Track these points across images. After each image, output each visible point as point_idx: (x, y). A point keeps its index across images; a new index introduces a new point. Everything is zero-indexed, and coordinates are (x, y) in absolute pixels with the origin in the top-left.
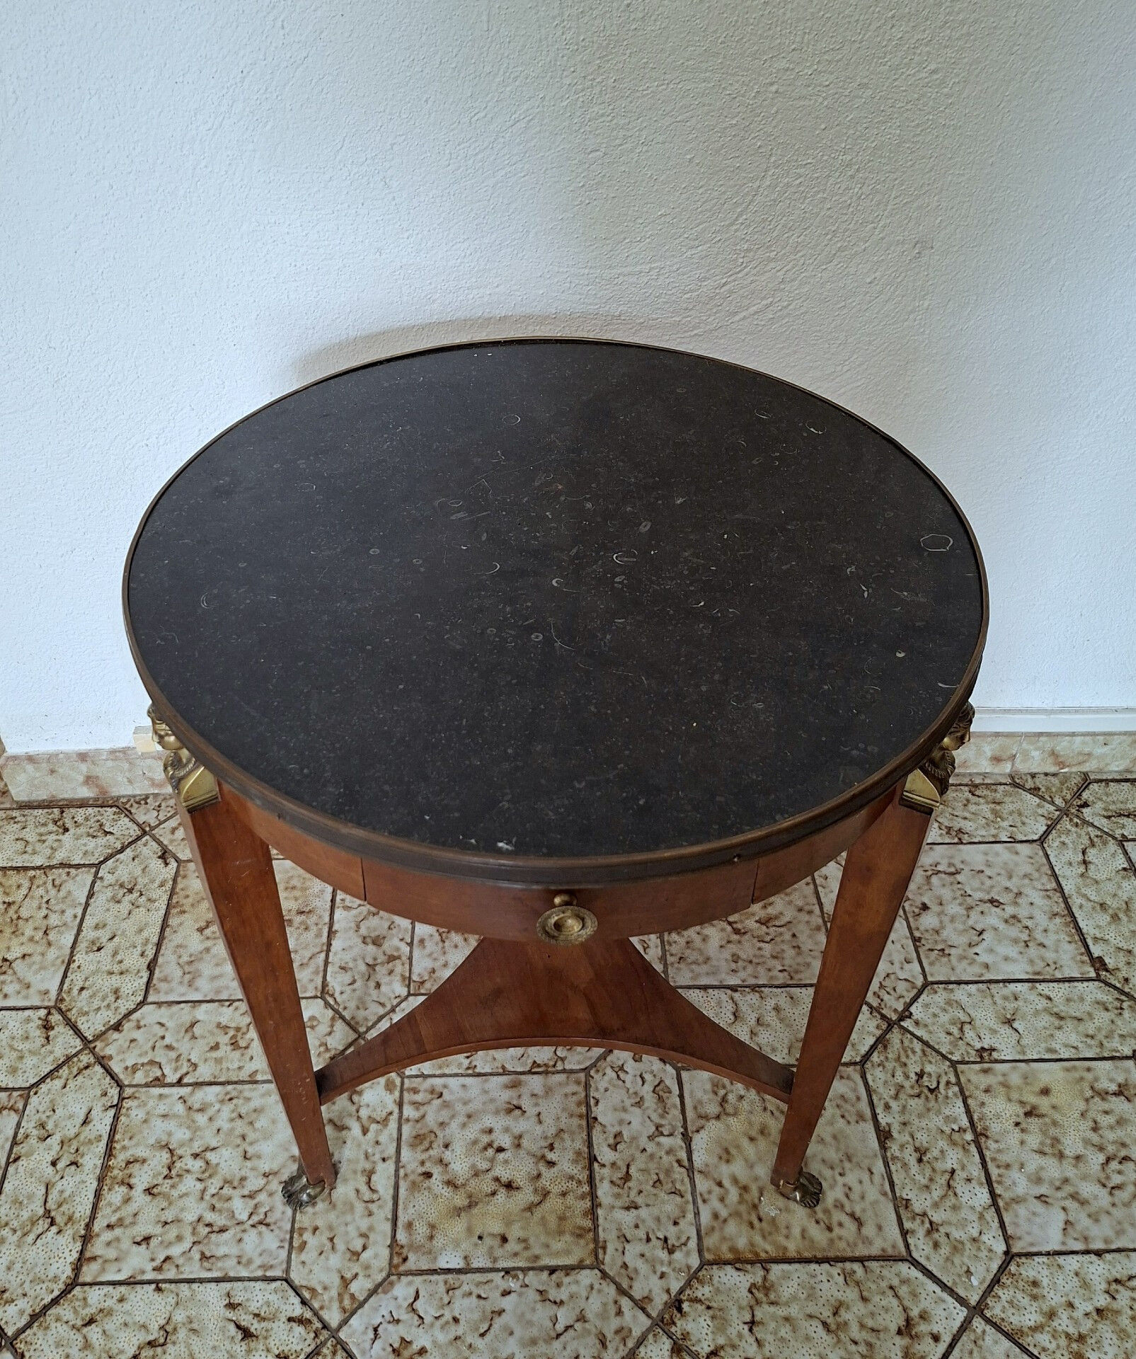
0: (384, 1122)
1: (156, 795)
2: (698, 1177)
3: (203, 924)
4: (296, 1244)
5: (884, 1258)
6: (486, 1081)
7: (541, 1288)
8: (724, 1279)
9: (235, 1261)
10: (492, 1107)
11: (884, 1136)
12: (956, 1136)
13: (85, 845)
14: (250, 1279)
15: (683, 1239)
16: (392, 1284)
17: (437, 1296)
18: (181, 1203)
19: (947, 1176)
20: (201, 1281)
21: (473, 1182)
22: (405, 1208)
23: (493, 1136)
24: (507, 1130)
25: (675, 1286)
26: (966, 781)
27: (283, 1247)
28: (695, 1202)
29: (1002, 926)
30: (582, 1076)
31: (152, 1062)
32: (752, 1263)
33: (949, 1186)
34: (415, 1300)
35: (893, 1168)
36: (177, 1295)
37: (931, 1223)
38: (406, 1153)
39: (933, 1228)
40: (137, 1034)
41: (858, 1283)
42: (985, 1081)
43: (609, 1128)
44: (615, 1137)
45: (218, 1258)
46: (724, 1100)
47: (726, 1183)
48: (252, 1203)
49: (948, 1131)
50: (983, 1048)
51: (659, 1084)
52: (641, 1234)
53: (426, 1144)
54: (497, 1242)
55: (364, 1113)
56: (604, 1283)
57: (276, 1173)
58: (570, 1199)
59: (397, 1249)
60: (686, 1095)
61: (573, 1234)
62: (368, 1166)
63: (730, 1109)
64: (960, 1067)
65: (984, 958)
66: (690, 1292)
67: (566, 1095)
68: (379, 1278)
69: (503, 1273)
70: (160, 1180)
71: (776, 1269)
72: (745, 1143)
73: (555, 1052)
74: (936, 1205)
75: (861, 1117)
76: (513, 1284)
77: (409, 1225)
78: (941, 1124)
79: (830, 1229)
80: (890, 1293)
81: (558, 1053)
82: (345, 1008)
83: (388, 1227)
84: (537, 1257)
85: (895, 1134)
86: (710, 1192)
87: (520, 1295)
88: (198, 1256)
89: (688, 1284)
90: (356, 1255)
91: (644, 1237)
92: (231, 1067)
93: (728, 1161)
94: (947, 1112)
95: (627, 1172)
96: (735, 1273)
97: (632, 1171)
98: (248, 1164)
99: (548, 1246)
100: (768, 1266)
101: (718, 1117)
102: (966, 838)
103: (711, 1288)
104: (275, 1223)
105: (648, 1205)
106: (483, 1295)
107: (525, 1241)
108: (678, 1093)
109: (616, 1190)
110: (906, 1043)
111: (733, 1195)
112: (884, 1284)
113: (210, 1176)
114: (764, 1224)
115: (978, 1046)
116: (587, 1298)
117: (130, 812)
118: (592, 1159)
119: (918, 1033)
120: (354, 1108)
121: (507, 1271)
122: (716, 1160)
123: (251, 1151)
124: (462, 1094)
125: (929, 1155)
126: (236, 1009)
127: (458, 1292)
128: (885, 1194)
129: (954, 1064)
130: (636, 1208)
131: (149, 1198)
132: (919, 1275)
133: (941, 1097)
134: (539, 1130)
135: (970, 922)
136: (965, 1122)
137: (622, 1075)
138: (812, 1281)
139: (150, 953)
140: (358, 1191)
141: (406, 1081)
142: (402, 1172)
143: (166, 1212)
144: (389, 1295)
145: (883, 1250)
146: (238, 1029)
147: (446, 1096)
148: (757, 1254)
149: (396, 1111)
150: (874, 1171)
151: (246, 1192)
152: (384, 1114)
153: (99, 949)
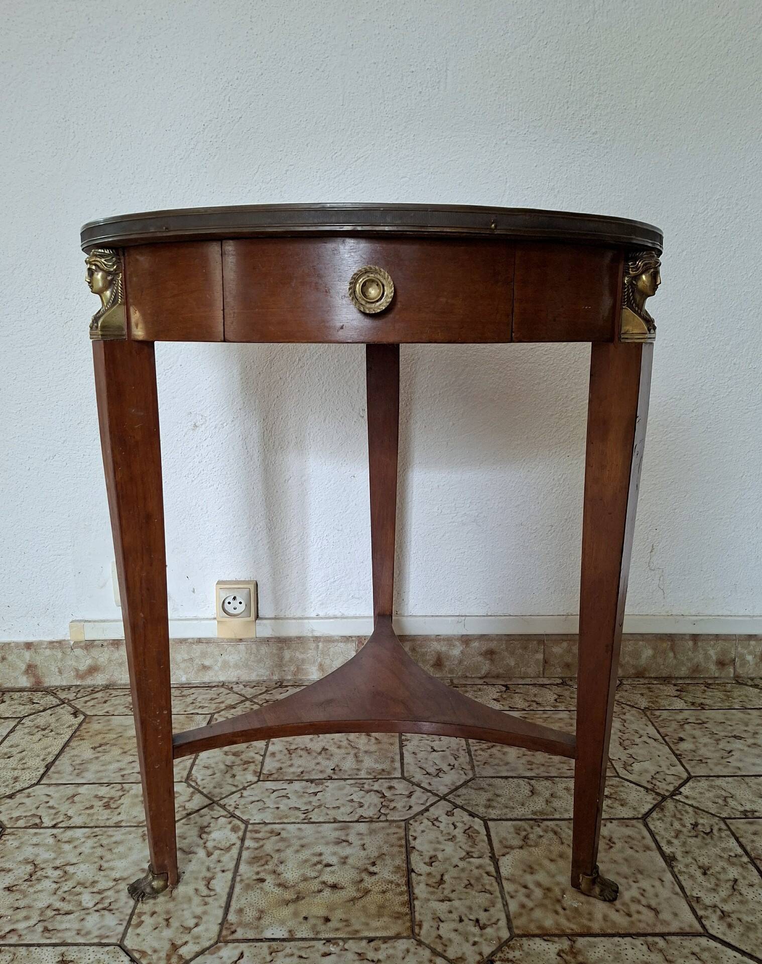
0: (228, 849)
1: (77, 686)
2: (505, 883)
3: (97, 745)
4: (134, 922)
5: (682, 934)
6: (319, 826)
7: (359, 951)
8: (533, 946)
9: (74, 933)
10: (323, 841)
11: (670, 860)
12: (734, 860)
13: (16, 708)
14: (85, 945)
15: (494, 920)
16: (219, 949)
17: (260, 957)
18: (35, 896)
19: (731, 883)
20: (39, 945)
21: (302, 885)
22: (238, 900)
23: (323, 857)
24: (334, 854)
25: (487, 950)
26: (701, 681)
27: (121, 924)
28: (503, 898)
29: (746, 749)
30: (403, 824)
31: (34, 815)
32: (559, 936)
33: (734, 889)
34: (239, 959)
35: (681, 878)
36: (14, 954)
37: (722, 912)
38: (243, 868)
39: (724, 915)
40: (26, 800)
41: (661, 951)
42: (753, 828)
43: (425, 853)
44: (431, 858)
45: (59, 931)
46: (526, 838)
47: (531, 886)
48: (99, 897)
49: (726, 856)
50: (746, 811)
51: (469, 829)
52: (455, 916)
53: (263, 862)
54: (321, 921)
55: (210, 844)
56: (420, 948)
57: (125, 879)
58: (389, 895)
59: (227, 926)
60: (493, 834)
61: (391, 916)
62: (209, 875)
63: (530, 842)
64: (728, 821)
65: (735, 764)
66: (502, 955)
67: (388, 834)
68: (207, 944)
69: (324, 941)
70: (20, 882)
71: (581, 942)
72: (546, 862)
73: (379, 811)
74: (725, 901)
75: (647, 848)
76: (332, 949)
77: (240, 911)
78: (719, 852)
79: (629, 915)
80: (694, 957)
81: (382, 811)
82: (204, 788)
83: (220, 913)
84: (357, 931)
85: (679, 858)
86: (516, 892)
87: (339, 956)
88: (41, 929)
89: (500, 949)
90: (189, 930)
91: (458, 919)
92: (100, 818)
93: (532, 873)
94: (723, 845)
95: (442, 879)
96: (544, 944)
97: (446, 877)
98: (102, 873)
99: (367, 924)
100: (575, 939)
101: (521, 848)
102: (707, 707)
103: (521, 952)
104: (117, 909)
105: (460, 899)
106: (304, 956)
107: (346, 921)
108: (485, 833)
109: (431, 889)
110: (680, 807)
111: (538, 893)
112: (686, 951)
113: (66, 880)
114: (568, 912)
115: (742, 809)
116: (403, 958)
117: (56, 694)
118: (410, 871)
119: (690, 803)
120: (202, 842)
121: (328, 940)
122: (521, 873)
123: (105, 865)
124: (298, 833)
125: (711, 871)
126: (113, 787)
127: (279, 954)
128: (677, 894)
129: (724, 819)
130: (450, 900)
131: (8, 893)
132: (719, 945)
133: (715, 838)
134: (363, 853)
135: (720, 746)
136: (739, 851)
137: (436, 823)
138: (617, 949)
139: (50, 759)
140: (196, 890)
141: (249, 826)
142: (238, 879)
143: (20, 902)
144: (216, 955)
145: (681, 929)
146: (112, 798)
147: (284, 834)
148: (563, 931)
149: (239, 843)
150: (664, 879)
151: (95, 890)
152: (228, 845)
153: (9, 757)
